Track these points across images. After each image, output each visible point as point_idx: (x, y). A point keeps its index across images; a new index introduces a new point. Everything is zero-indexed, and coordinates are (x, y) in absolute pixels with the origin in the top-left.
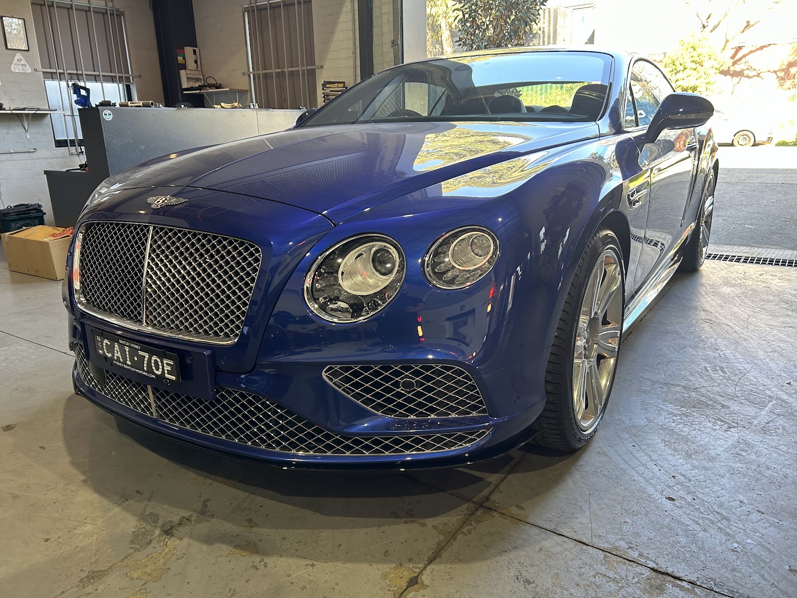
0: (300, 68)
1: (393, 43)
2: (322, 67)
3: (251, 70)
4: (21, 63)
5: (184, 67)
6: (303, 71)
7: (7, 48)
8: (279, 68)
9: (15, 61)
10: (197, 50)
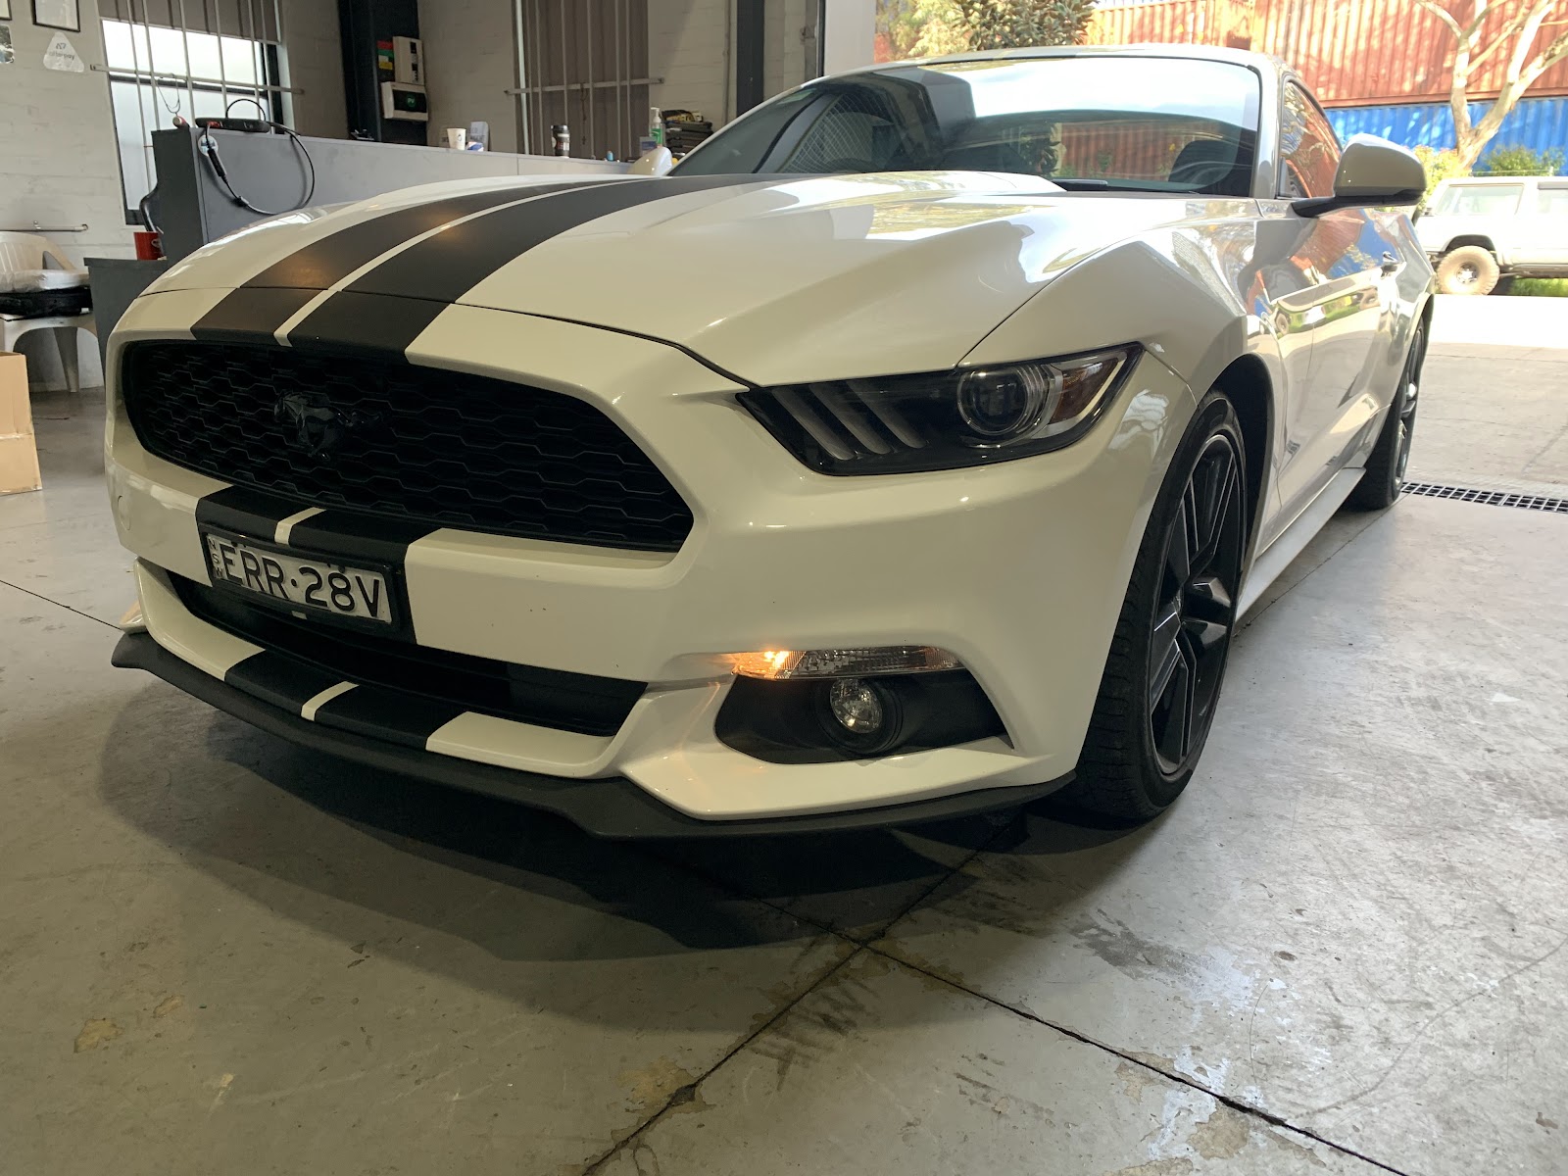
0: (617, 84)
1: (804, 34)
2: (661, 81)
3: (523, 85)
4: (64, 51)
5: (390, 76)
6: (623, 88)
7: (35, 23)
8: (577, 83)
9: (52, 48)
10: (418, 43)
